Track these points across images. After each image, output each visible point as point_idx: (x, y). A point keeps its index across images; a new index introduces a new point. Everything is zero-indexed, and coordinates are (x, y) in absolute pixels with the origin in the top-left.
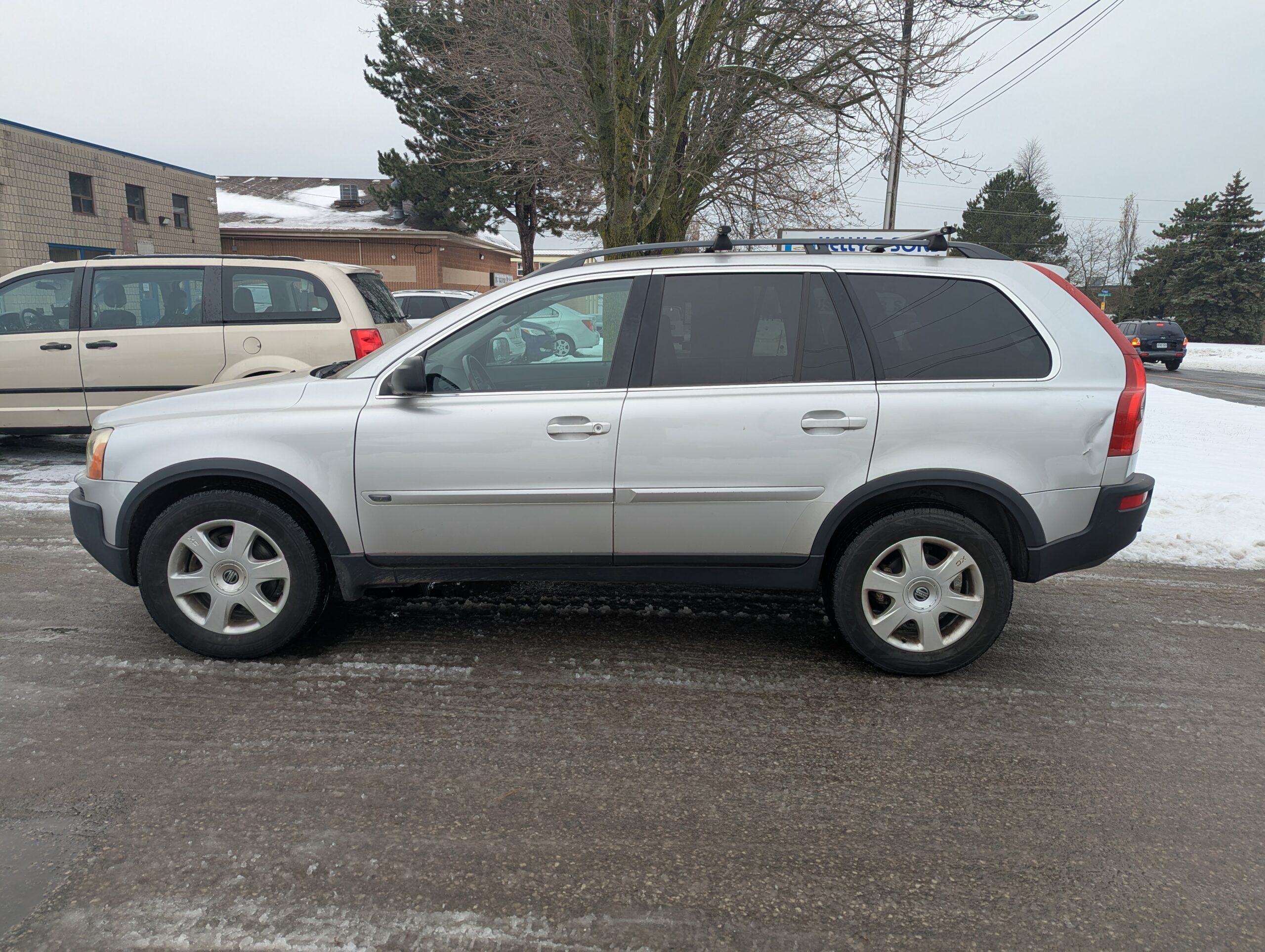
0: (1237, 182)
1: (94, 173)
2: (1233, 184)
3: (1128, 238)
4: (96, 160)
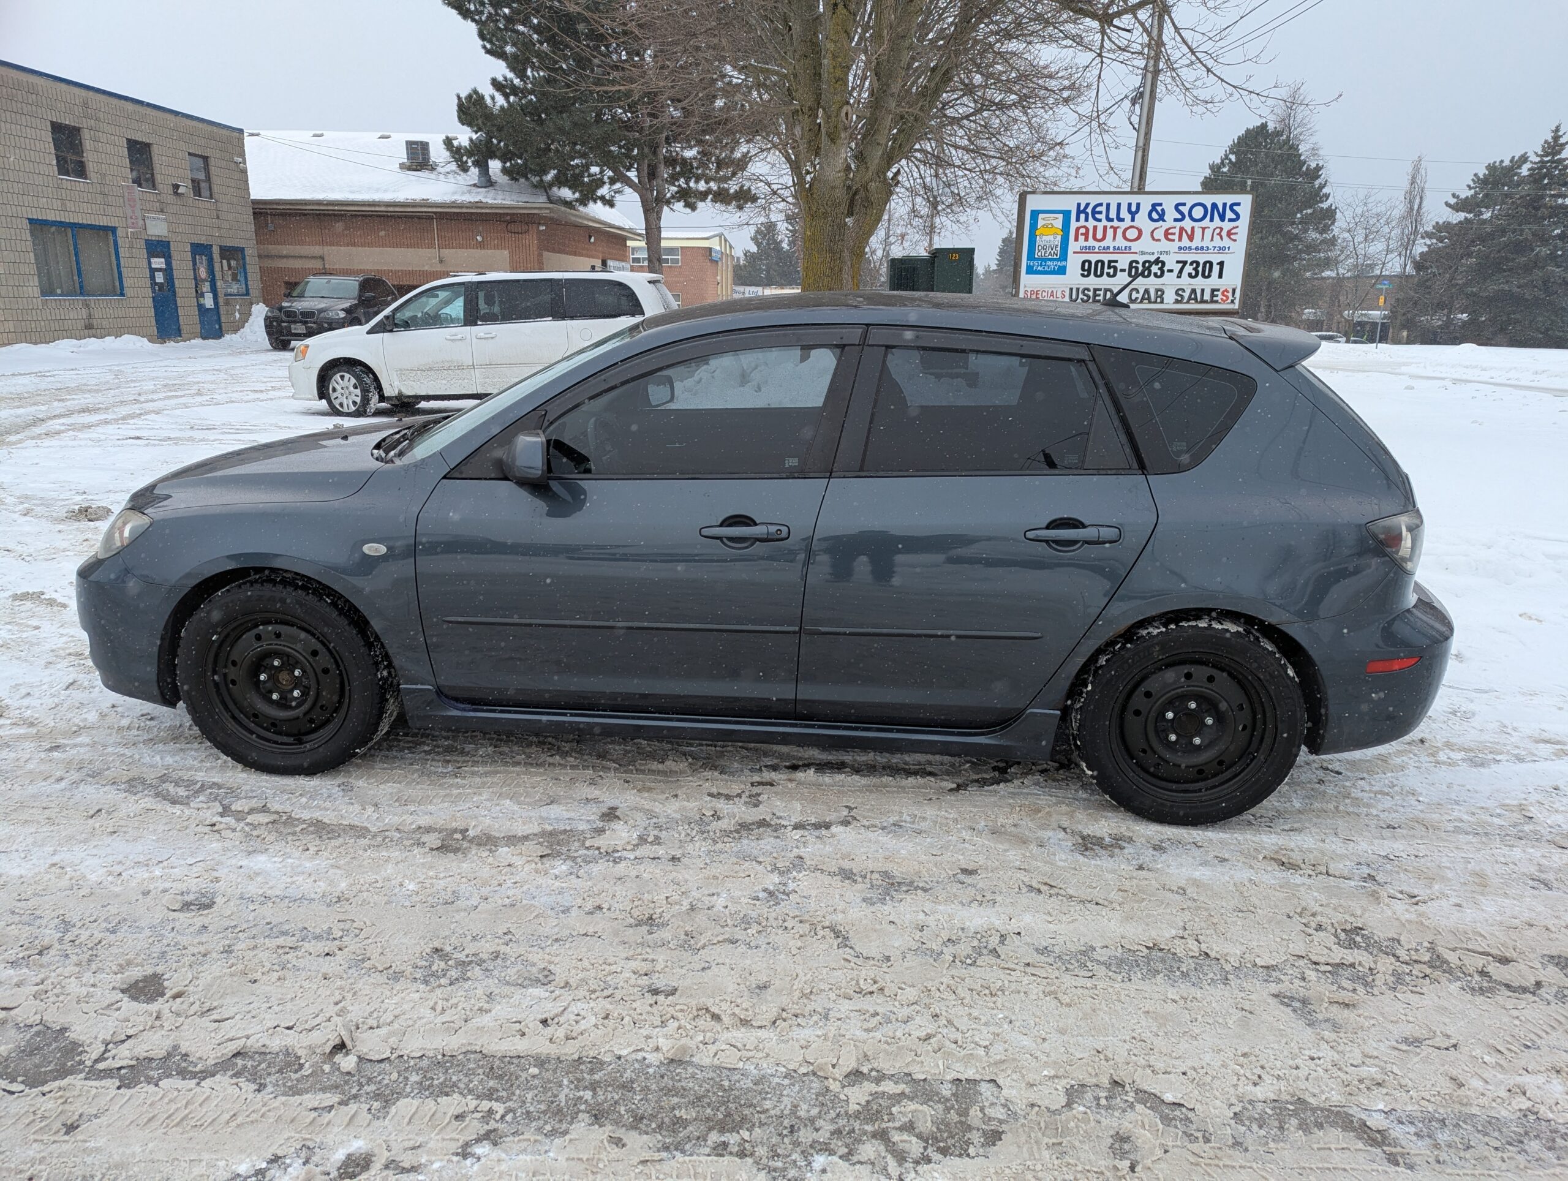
0: (1556, 138)
1: (83, 123)
2: (1550, 140)
3: (1414, 213)
4: (85, 104)
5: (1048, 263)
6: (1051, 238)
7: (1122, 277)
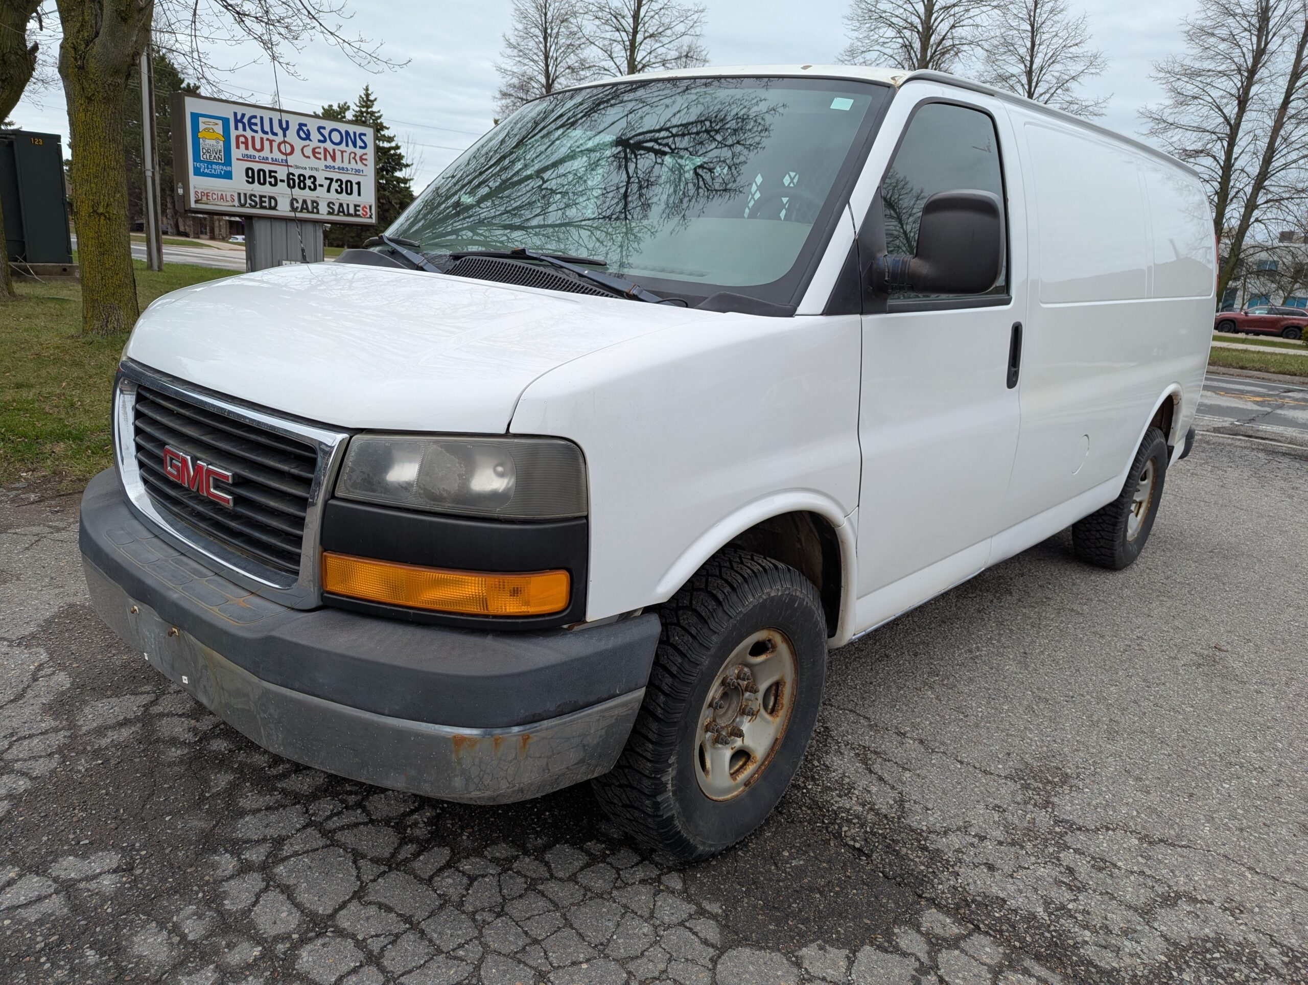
0: (367, 95)
5: (214, 166)
6: (214, 142)
7: (282, 187)
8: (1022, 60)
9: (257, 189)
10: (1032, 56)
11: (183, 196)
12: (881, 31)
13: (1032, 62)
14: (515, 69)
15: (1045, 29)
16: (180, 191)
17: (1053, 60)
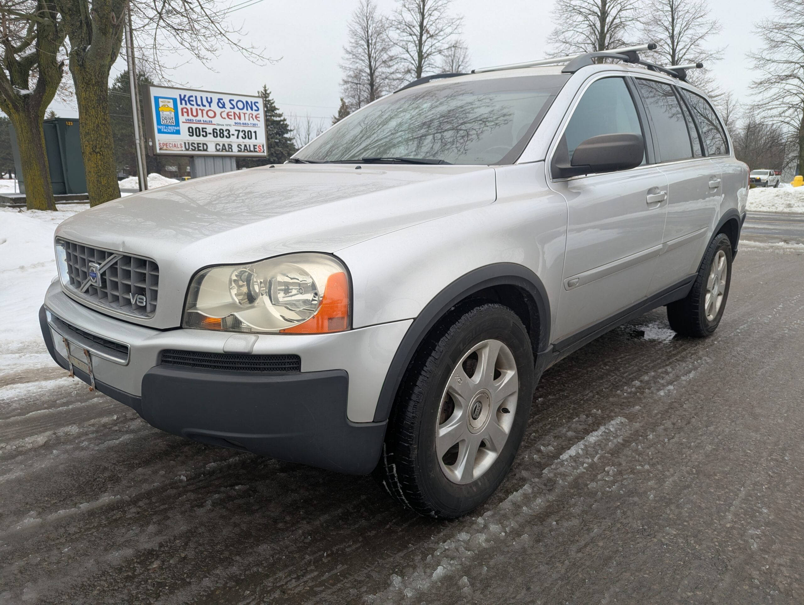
2: (263, 91)
5: (169, 127)
6: (168, 113)
7: (210, 137)
8: (667, 29)
9: (195, 139)
10: (673, 26)
11: (153, 146)
12: (575, 18)
13: (673, 30)
14: (351, 66)
15: (680, 8)
16: (151, 144)
17: (687, 26)
